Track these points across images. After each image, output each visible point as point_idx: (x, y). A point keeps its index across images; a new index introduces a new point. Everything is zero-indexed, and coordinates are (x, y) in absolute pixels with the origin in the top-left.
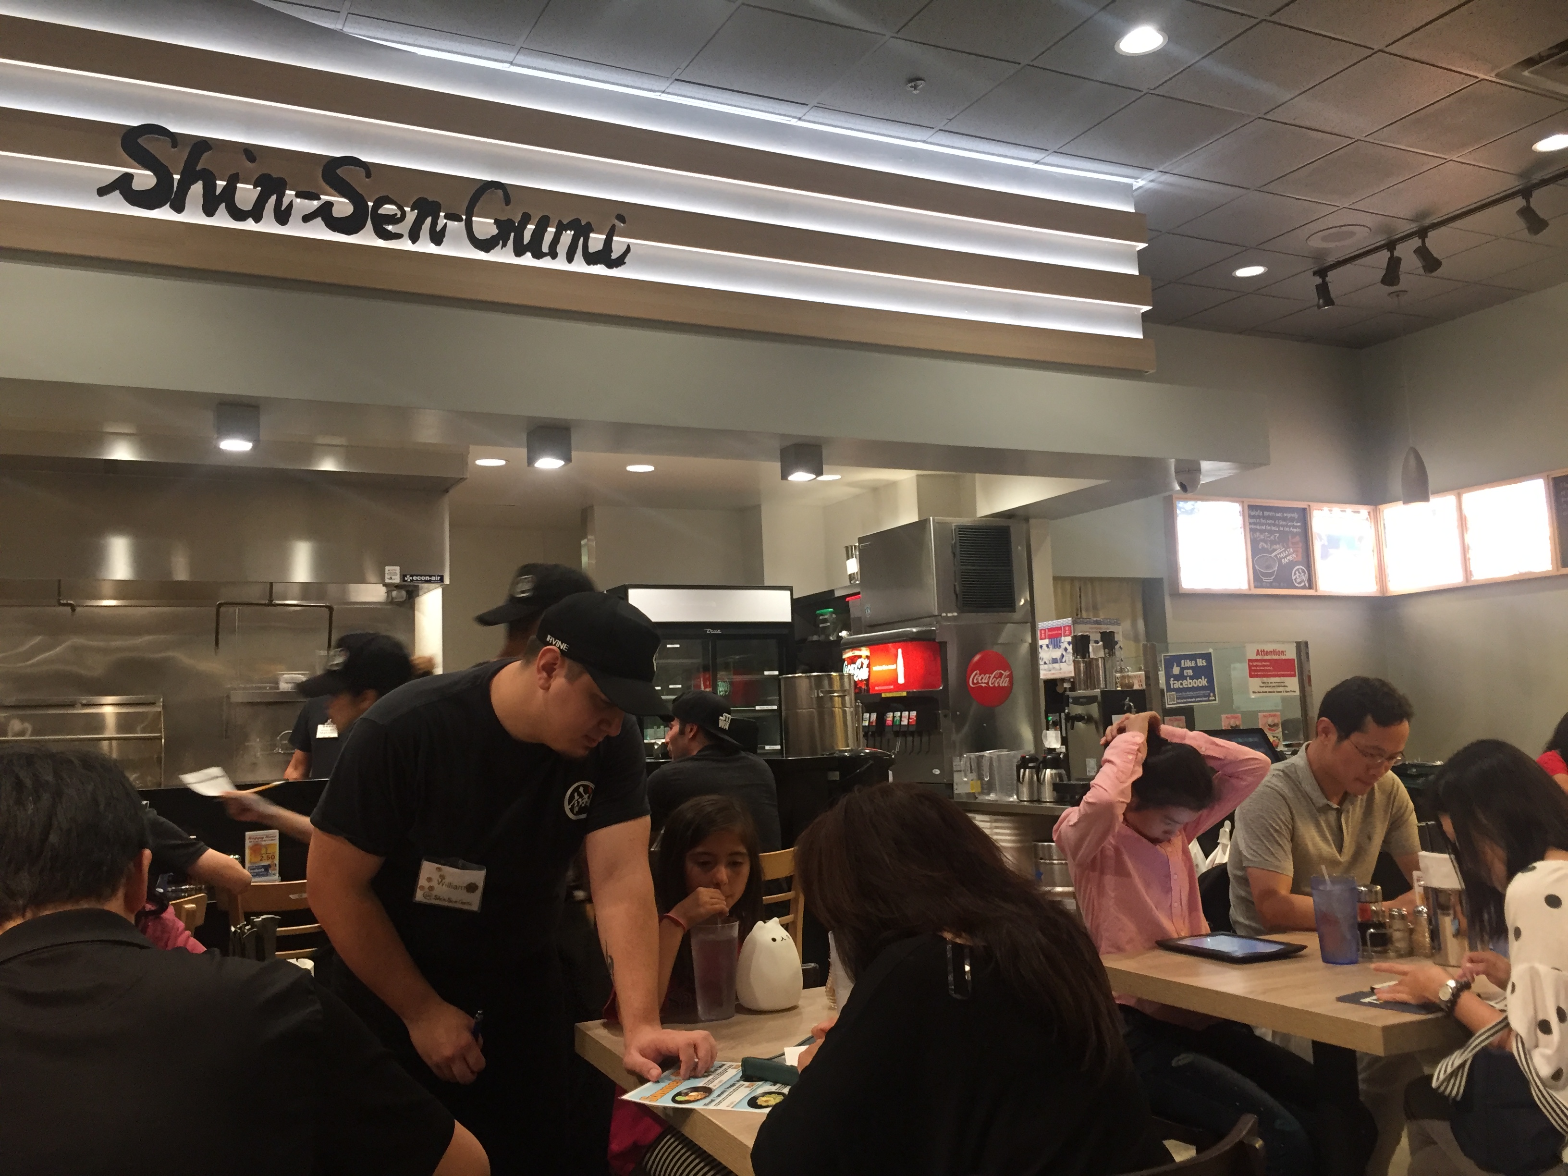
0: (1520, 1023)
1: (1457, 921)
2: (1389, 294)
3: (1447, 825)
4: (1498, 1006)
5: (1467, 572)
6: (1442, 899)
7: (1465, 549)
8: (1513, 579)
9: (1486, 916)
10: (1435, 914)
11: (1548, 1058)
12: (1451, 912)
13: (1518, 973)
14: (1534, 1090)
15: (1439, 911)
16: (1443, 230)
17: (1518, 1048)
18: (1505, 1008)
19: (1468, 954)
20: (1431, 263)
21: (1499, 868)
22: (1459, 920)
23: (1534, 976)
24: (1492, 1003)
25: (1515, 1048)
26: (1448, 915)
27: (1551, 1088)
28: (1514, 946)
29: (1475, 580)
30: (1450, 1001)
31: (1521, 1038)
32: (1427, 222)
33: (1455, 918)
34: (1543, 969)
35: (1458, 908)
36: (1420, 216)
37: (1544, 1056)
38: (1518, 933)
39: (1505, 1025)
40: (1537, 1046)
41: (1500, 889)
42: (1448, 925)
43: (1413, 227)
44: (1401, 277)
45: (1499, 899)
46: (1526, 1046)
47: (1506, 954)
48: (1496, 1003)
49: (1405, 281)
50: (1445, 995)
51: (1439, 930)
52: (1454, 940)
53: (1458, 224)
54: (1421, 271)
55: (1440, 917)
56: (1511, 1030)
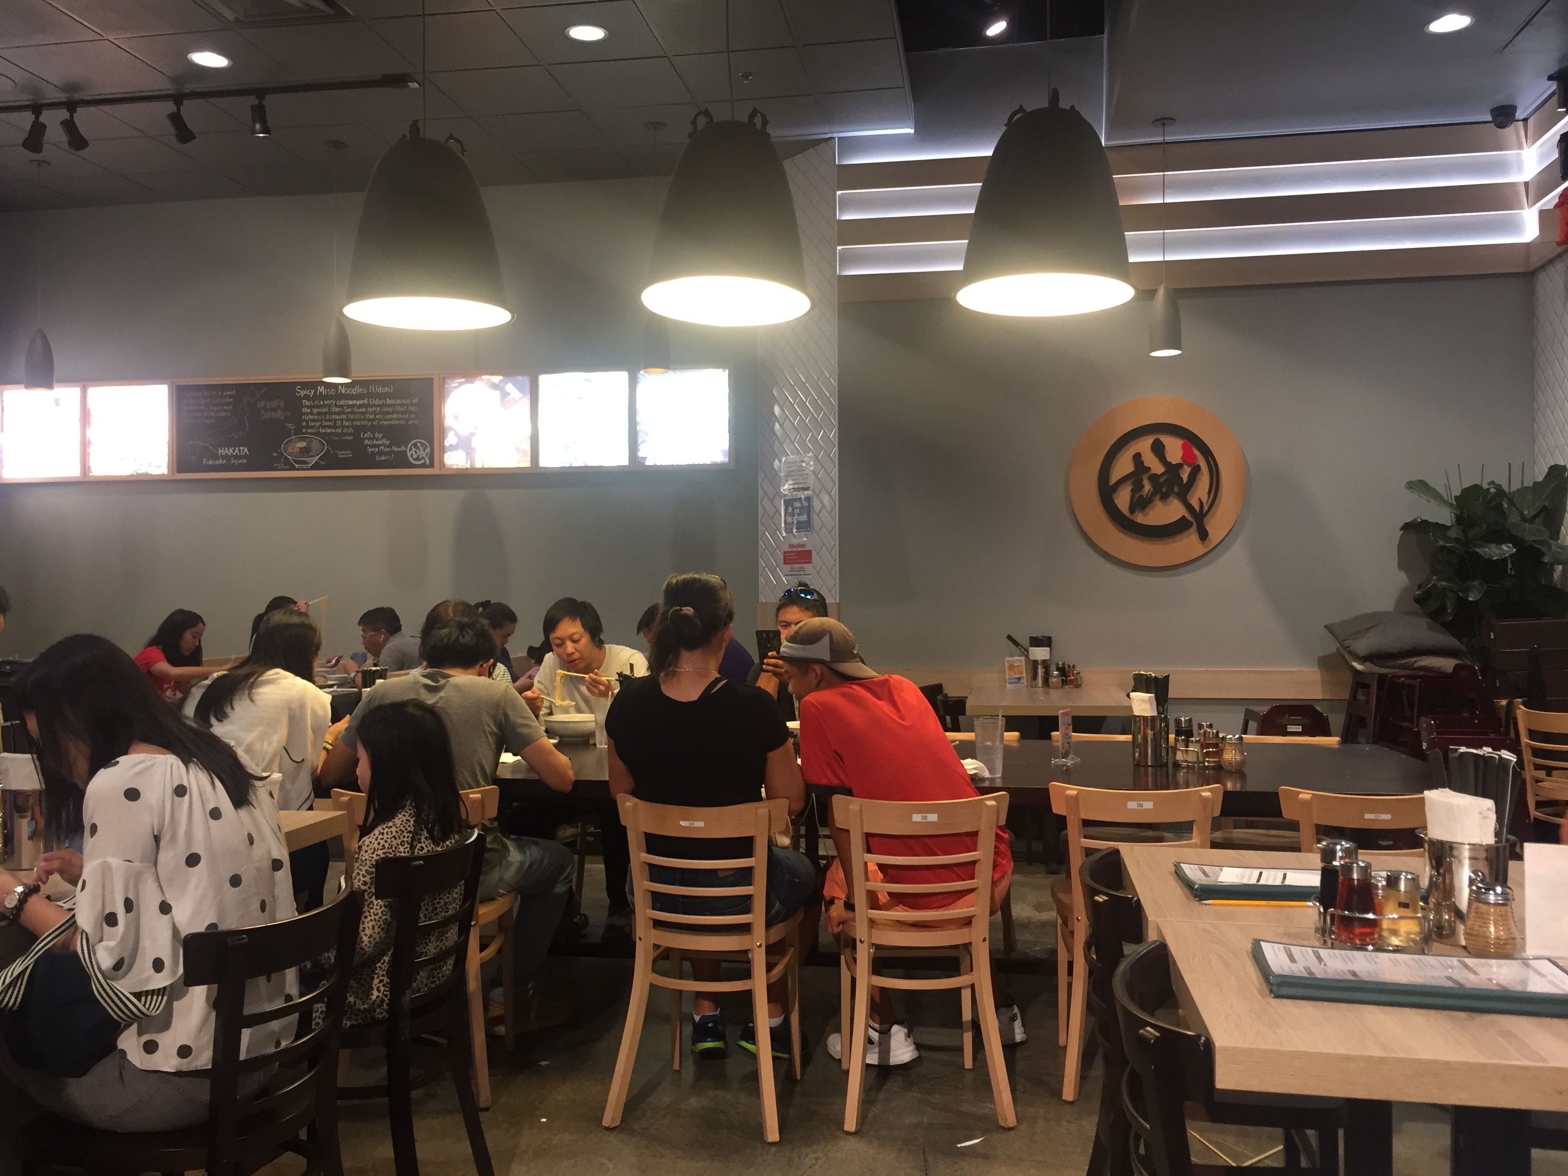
0: (86, 920)
1: (34, 823)
2: (31, 161)
3: (32, 724)
4: (66, 906)
5: (85, 467)
6: (20, 802)
7: (85, 445)
8: (129, 479)
9: (64, 815)
10: (12, 818)
11: (109, 950)
12: (29, 814)
13: (90, 870)
14: (95, 984)
15: (16, 815)
16: (92, 109)
17: (82, 945)
18: (73, 907)
19: (43, 856)
20: (78, 141)
21: (82, 764)
22: (37, 822)
23: (106, 870)
24: (60, 903)
25: (79, 946)
26: (25, 817)
27: (112, 979)
28: (89, 843)
29: (92, 476)
30: (16, 907)
31: (87, 934)
32: (78, 96)
33: (32, 819)
34: (115, 862)
35: (37, 810)
36: (70, 88)
37: (107, 949)
38: (94, 829)
39: (72, 924)
40: (101, 940)
41: (80, 785)
42: (24, 826)
43: (62, 97)
44: (44, 147)
45: (80, 794)
46: (90, 940)
47: (81, 850)
48: (64, 903)
49: (47, 152)
50: (11, 902)
51: (13, 835)
52: (30, 843)
53: (107, 108)
54: (67, 147)
55: (17, 821)
56: (77, 928)
